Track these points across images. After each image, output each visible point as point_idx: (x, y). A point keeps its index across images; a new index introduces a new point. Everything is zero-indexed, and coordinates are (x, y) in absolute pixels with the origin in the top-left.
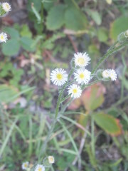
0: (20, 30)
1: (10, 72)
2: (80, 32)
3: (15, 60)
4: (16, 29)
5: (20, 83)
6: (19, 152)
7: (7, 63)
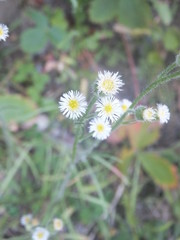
0: (51, 16)
1: (30, 76)
2: (138, 32)
3: (39, 60)
4: (46, 14)
5: (43, 94)
6: (29, 191)
7: (26, 63)
